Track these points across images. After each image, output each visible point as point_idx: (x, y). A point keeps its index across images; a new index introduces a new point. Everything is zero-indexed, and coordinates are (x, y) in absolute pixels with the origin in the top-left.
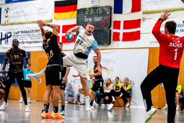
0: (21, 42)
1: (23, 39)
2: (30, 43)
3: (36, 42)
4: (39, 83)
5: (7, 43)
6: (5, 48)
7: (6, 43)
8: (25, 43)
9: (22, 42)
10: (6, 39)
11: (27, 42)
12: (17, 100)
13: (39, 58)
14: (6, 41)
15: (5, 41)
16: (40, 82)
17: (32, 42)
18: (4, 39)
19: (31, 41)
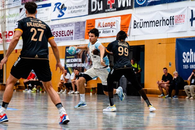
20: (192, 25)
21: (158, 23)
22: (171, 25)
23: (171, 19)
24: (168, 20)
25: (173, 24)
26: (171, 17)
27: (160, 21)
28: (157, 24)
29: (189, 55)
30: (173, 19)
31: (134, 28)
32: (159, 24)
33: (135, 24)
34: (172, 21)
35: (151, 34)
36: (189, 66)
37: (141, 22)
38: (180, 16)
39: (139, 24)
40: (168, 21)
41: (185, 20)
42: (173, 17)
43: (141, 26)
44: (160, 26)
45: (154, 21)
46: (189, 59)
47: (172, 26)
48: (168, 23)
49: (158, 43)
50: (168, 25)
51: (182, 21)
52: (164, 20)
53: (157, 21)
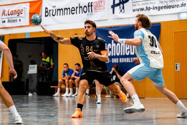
0: (145, 9)
1: (147, 4)
2: (159, 8)
3: (169, 7)
4: (176, 70)
5: (123, 11)
6: (121, 18)
7: (121, 11)
8: (151, 10)
9: (147, 8)
10: (121, 5)
11: (155, 8)
12: (144, 98)
13: (175, 32)
14: (122, 8)
15: (120, 8)
16: (179, 69)
17: (162, 8)
18: (118, 5)
19: (161, 5)
20: (114, 13)
21: (74, 10)
22: (89, 12)
23: (89, 6)
24: (85, 6)
25: (92, 12)
26: (89, 3)
27: (77, 8)
28: (73, 12)
29: (110, 48)
30: (92, 6)
31: (46, 16)
32: (75, 12)
33: (46, 12)
34: (90, 7)
35: (65, 23)
36: (111, 59)
37: (54, 9)
38: (100, 2)
39: (51, 12)
40: (85, 8)
41: (106, 6)
42: (92, 3)
43: (54, 14)
44: (76, 13)
45: (69, 8)
46: (110, 52)
47: (91, 14)
48: (85, 10)
49: (74, 34)
50: (85, 12)
51: (102, 8)
52: (81, 7)
53: (73, 8)
